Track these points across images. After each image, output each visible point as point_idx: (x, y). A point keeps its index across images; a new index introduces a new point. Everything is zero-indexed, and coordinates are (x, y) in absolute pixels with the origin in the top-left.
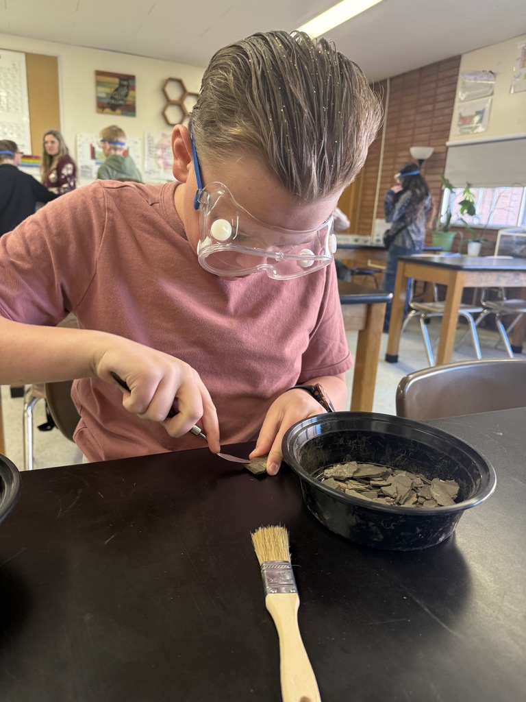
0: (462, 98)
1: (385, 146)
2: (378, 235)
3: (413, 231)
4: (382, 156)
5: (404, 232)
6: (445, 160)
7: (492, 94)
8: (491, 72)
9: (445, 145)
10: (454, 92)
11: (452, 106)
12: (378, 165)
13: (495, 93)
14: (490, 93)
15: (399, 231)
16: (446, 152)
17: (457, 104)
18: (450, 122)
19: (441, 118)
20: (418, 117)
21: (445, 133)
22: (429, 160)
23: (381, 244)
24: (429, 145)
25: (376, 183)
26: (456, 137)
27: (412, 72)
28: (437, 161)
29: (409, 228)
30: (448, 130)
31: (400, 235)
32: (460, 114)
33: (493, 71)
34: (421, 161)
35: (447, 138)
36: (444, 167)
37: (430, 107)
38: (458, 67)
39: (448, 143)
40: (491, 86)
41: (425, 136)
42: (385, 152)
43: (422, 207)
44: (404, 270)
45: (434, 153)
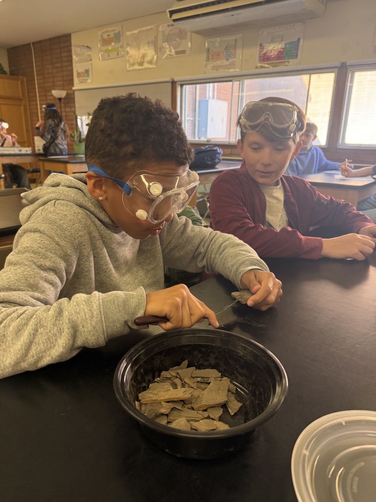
0: (77, 60)
1: (38, 88)
2: (38, 147)
3: (59, 143)
4: (38, 95)
5: (53, 144)
6: (74, 98)
7: (91, 60)
8: (87, 47)
9: (71, 89)
10: (71, 56)
11: (71, 65)
12: (36, 100)
13: (93, 59)
14: (90, 59)
15: (51, 144)
16: (74, 94)
17: (74, 64)
18: (72, 75)
19: (67, 72)
20: (54, 71)
21: (71, 82)
22: (65, 98)
23: (42, 151)
24: (64, 89)
25: (38, 113)
26: (77, 85)
27: (45, 41)
28: (69, 100)
29: (56, 142)
30: (72, 80)
31: (52, 146)
32: (77, 71)
33: (89, 46)
34: (60, 99)
35: (73, 85)
36: (74, 103)
37: (59, 65)
38: (70, 41)
39: (74, 88)
40: (90, 55)
41: (61, 83)
42: (39, 92)
43: (60, 130)
44: (44, 166)
45: (67, 94)
